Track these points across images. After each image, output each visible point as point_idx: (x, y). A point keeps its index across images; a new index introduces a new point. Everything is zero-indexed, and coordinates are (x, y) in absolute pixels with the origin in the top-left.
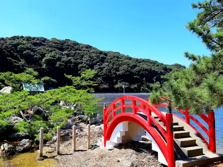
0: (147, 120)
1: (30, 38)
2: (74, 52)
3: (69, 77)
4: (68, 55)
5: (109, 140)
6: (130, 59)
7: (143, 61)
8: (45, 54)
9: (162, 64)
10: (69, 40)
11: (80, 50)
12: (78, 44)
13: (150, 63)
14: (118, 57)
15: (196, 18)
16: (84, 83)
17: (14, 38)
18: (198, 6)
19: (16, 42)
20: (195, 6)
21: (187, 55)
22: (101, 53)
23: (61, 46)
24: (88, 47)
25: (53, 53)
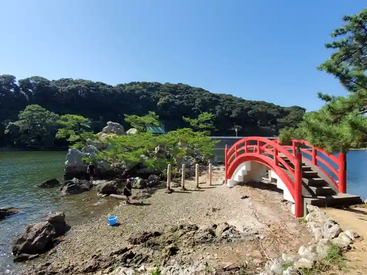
0: (273, 158)
1: (146, 83)
2: (186, 95)
3: (187, 119)
4: (181, 99)
5: (230, 178)
6: (244, 101)
7: (258, 103)
8: (159, 98)
9: (279, 106)
10: (182, 84)
11: (192, 94)
12: (190, 87)
13: (266, 105)
14: (230, 100)
15: (330, 59)
16: (201, 126)
17: (132, 84)
18: (333, 46)
19: (133, 87)
20: (329, 46)
21: (320, 96)
22: (214, 95)
23: (174, 89)
24: (201, 90)
25: (167, 97)
